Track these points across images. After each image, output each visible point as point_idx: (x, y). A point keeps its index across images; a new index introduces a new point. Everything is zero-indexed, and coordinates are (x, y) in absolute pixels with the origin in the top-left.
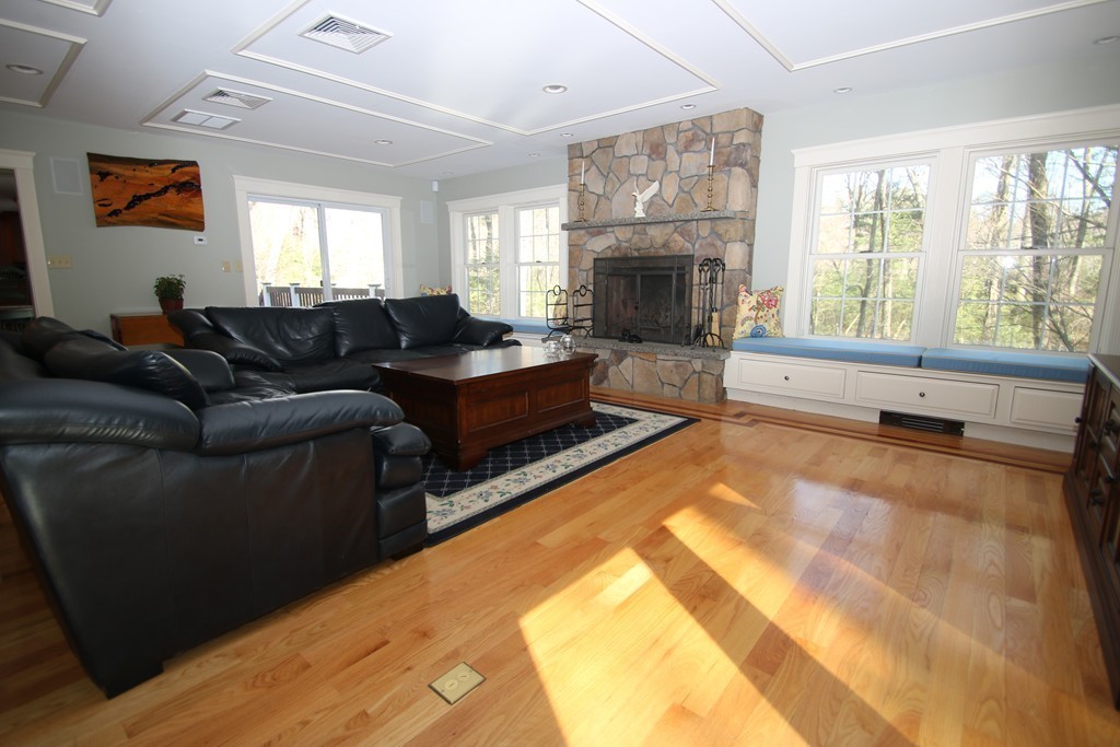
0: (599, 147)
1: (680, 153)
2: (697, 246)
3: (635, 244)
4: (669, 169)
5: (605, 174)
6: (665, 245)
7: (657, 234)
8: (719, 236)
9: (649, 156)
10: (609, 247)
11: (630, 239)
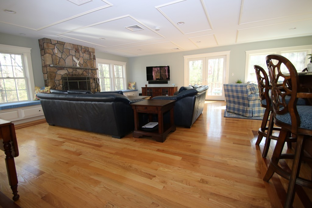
0: (58, 43)
1: (83, 53)
2: (89, 75)
3: (75, 73)
4: (81, 56)
5: (62, 52)
6: (82, 74)
7: (80, 72)
8: (93, 73)
9: (75, 52)
10: (66, 74)
11: (73, 72)
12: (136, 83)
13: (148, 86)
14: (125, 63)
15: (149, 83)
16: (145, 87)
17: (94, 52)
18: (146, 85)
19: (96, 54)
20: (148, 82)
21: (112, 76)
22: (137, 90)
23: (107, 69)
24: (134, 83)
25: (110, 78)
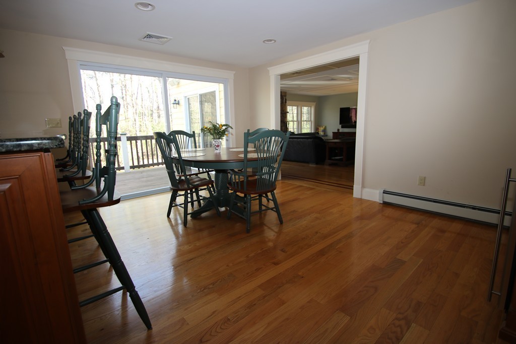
12: (325, 127)
13: (340, 131)
14: (315, 104)
15: (342, 127)
16: (337, 131)
17: (285, 96)
18: (338, 130)
19: (287, 98)
20: (341, 125)
21: (299, 119)
22: (327, 136)
23: (295, 111)
24: (324, 127)
25: (297, 121)
